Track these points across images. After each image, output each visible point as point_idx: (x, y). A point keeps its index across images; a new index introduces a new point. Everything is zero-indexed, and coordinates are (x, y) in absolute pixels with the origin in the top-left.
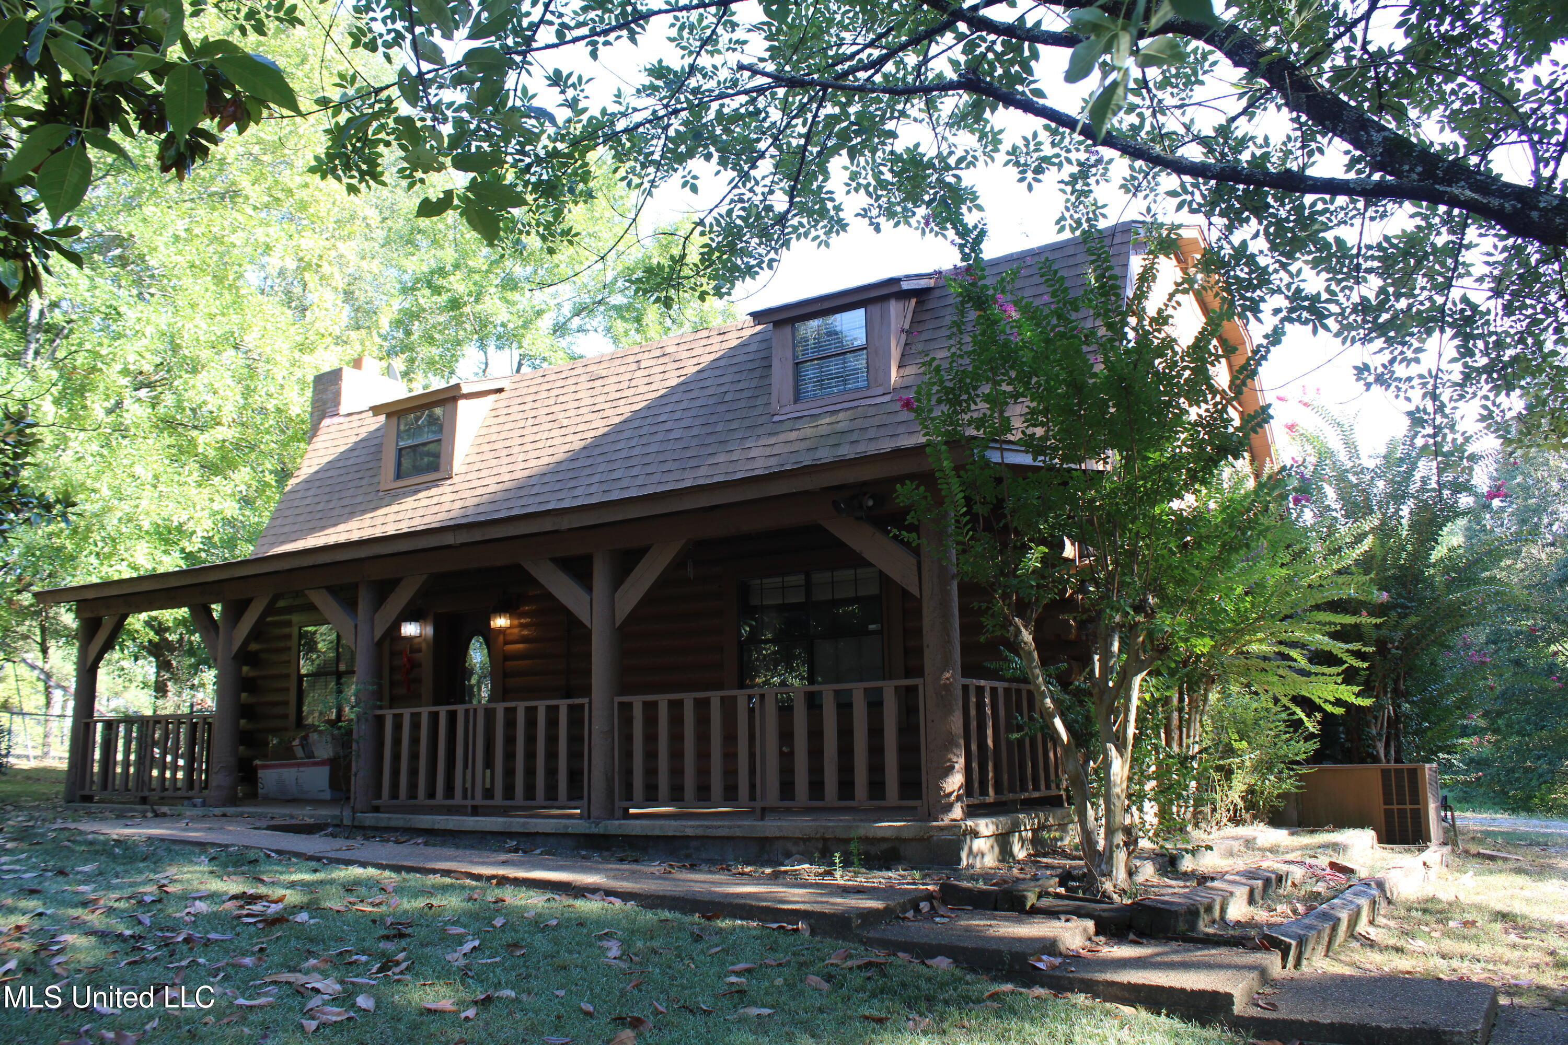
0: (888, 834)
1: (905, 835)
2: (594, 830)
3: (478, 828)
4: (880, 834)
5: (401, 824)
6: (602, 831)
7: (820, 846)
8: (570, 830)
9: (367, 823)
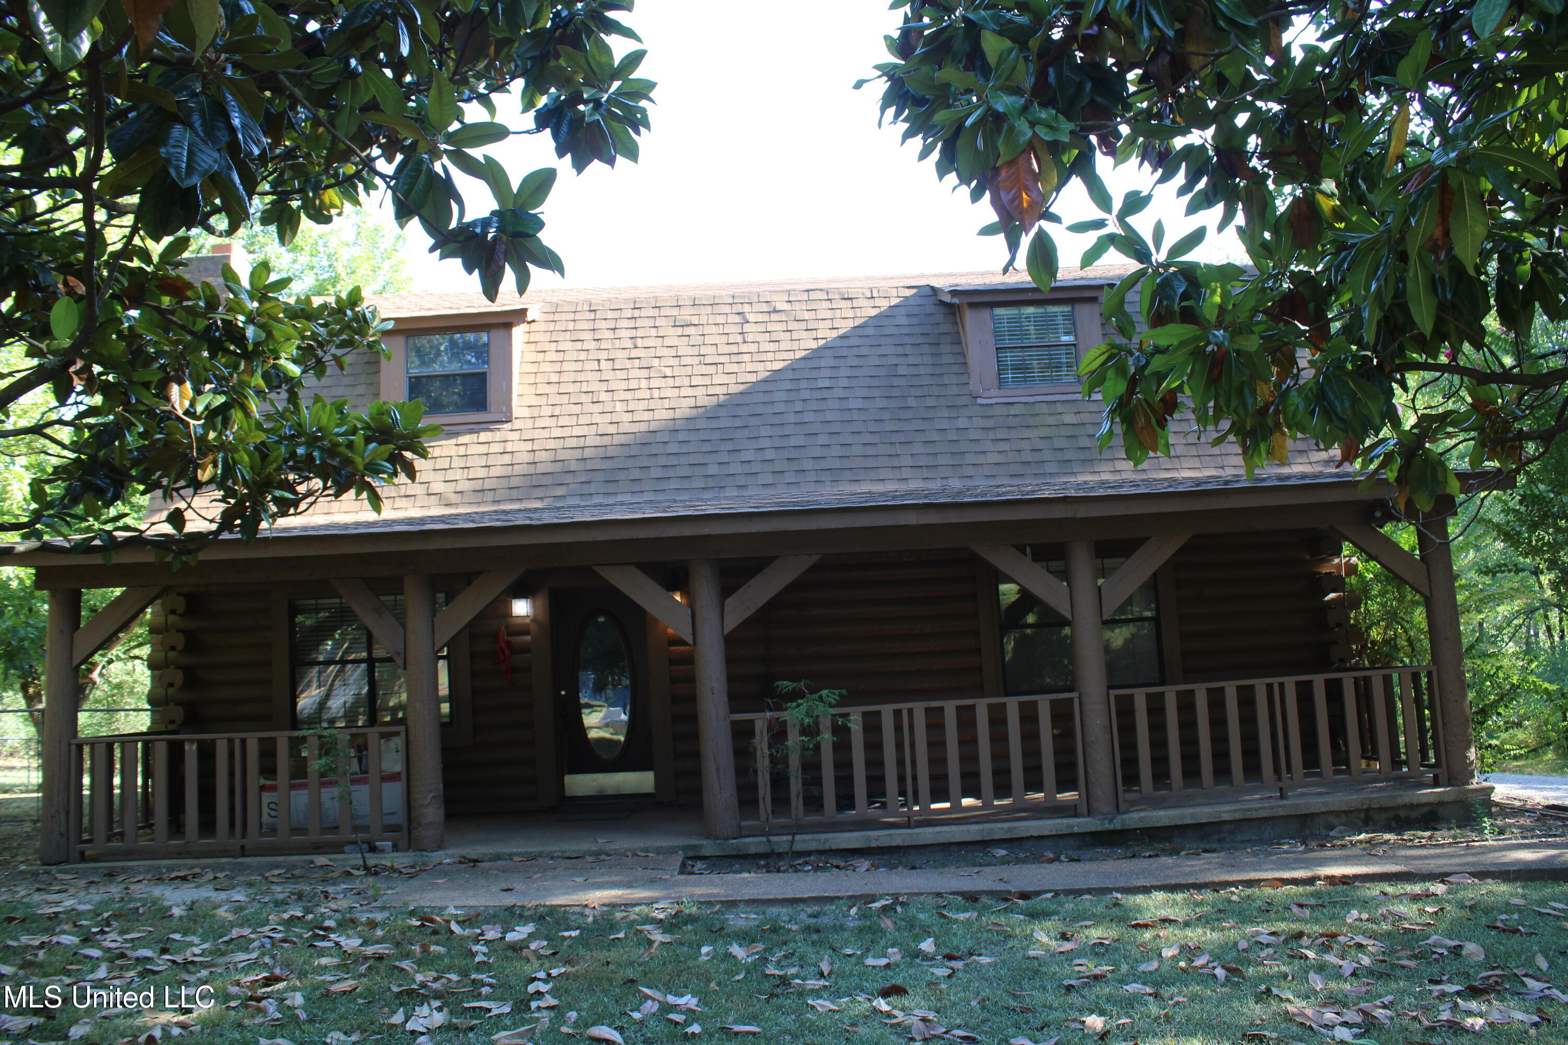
0: (1431, 799)
1: (1446, 799)
2: (1108, 826)
3: (941, 839)
4: (1424, 800)
5: (813, 846)
6: (1118, 827)
7: (1362, 815)
8: (1076, 830)
9: (753, 850)
